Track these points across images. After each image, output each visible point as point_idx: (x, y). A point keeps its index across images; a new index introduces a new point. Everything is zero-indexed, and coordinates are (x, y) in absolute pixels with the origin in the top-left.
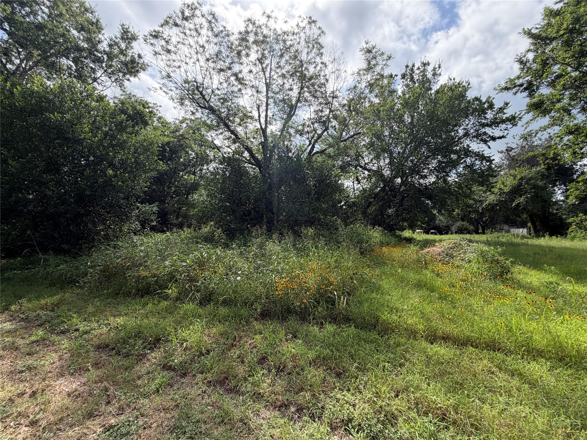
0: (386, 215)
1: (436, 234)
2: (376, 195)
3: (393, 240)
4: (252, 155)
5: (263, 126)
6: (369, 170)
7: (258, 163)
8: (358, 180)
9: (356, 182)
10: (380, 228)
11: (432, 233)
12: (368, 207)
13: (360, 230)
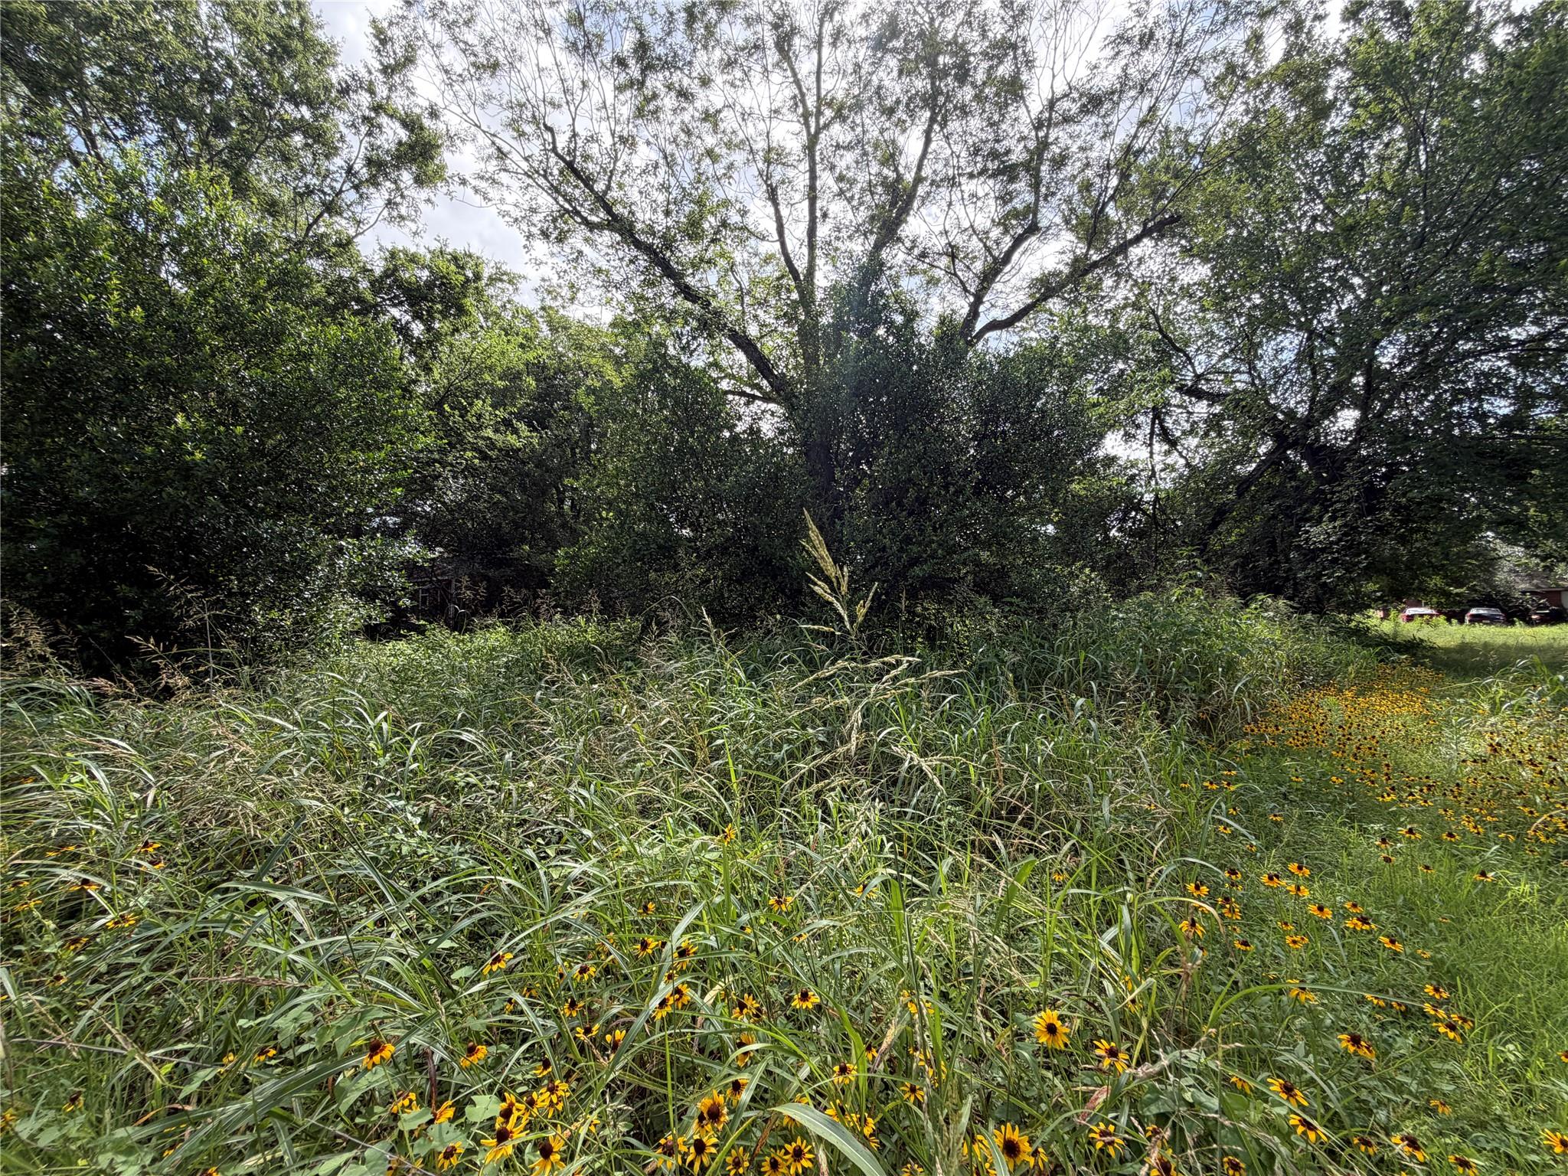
0: (1299, 548)
1: (1491, 620)
2: (1244, 484)
3: (1357, 656)
4: (761, 364)
5: (801, 265)
6: (1214, 398)
7: (781, 391)
8: (1166, 436)
9: (1159, 447)
10: (1281, 602)
11: (1477, 619)
12: (1214, 525)
13: (1189, 613)
